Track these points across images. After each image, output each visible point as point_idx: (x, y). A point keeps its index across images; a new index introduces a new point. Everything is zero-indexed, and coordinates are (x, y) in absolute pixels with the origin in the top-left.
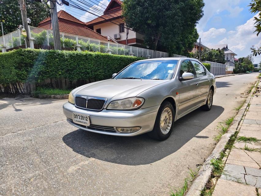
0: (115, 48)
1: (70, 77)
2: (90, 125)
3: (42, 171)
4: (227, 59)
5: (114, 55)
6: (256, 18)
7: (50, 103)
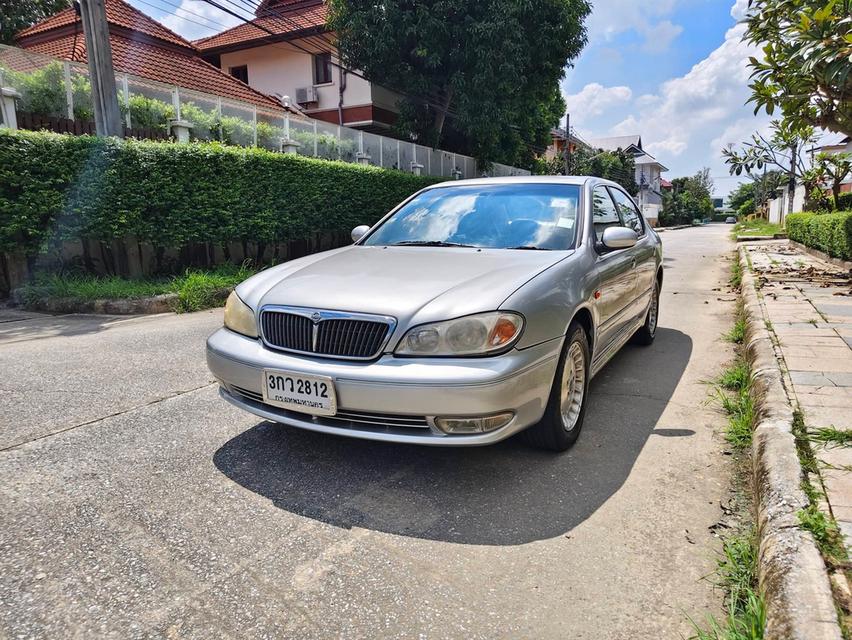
0: (307, 135)
1: (160, 236)
2: (339, 410)
3: (194, 595)
4: (642, 180)
5: (309, 160)
6: (754, 61)
7: (98, 330)
